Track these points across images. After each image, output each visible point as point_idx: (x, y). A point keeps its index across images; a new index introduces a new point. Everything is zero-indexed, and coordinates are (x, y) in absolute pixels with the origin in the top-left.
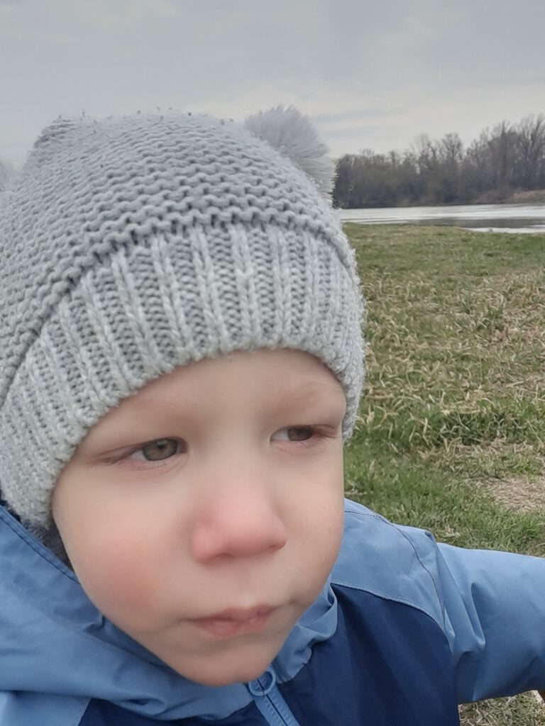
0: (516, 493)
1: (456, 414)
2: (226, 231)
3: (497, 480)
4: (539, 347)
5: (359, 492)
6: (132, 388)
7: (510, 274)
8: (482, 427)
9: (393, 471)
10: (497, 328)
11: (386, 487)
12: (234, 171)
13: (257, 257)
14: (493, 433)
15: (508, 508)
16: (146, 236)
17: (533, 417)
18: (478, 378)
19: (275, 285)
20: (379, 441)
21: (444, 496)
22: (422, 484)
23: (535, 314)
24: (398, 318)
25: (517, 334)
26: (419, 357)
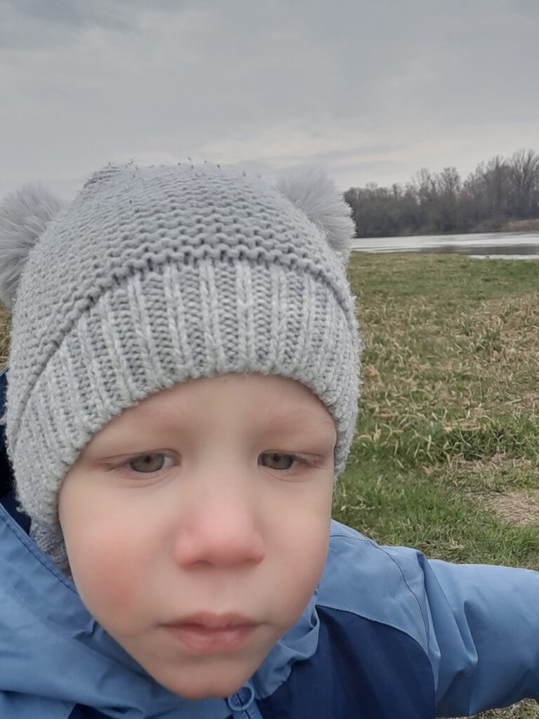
0: (516, 506)
1: (458, 430)
2: (233, 265)
3: (498, 494)
4: (535, 367)
5: (367, 507)
6: (134, 399)
7: (506, 298)
8: (483, 443)
9: (399, 486)
10: (494, 349)
11: (393, 502)
12: (246, 215)
13: (259, 291)
14: (493, 448)
15: (509, 521)
16: (161, 264)
17: (530, 433)
18: (478, 397)
19: (272, 317)
20: (385, 457)
21: (448, 510)
22: (427, 498)
23: (531, 335)
24: (402, 341)
25: (514, 354)
26: (422, 377)
